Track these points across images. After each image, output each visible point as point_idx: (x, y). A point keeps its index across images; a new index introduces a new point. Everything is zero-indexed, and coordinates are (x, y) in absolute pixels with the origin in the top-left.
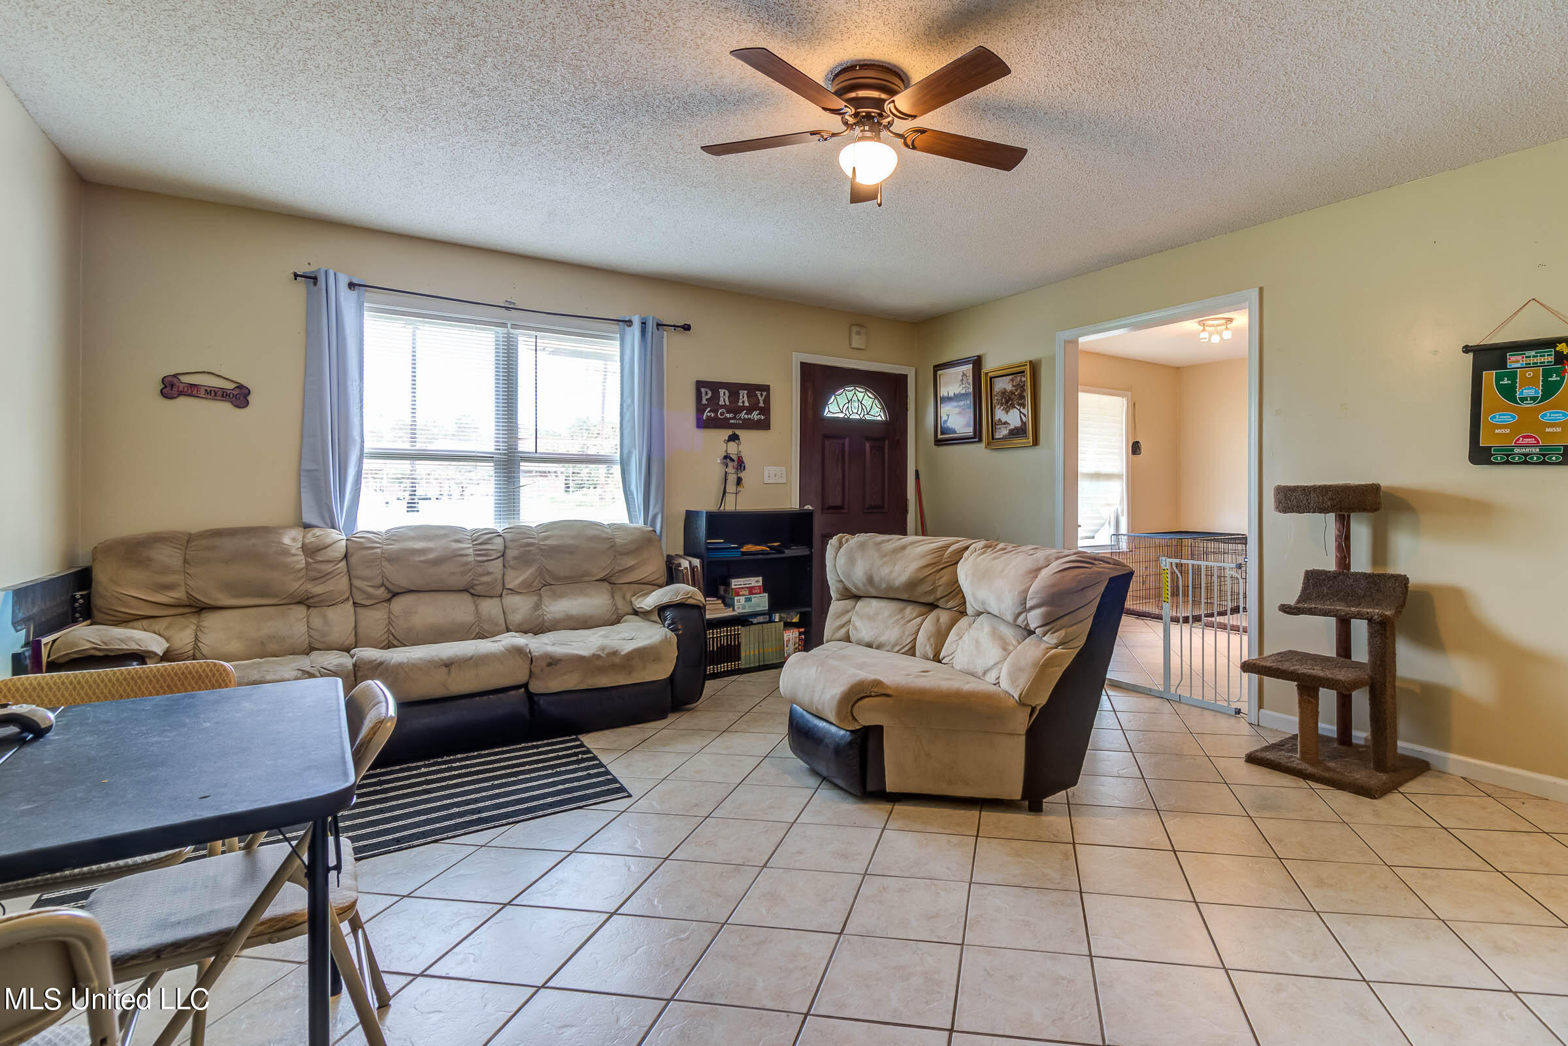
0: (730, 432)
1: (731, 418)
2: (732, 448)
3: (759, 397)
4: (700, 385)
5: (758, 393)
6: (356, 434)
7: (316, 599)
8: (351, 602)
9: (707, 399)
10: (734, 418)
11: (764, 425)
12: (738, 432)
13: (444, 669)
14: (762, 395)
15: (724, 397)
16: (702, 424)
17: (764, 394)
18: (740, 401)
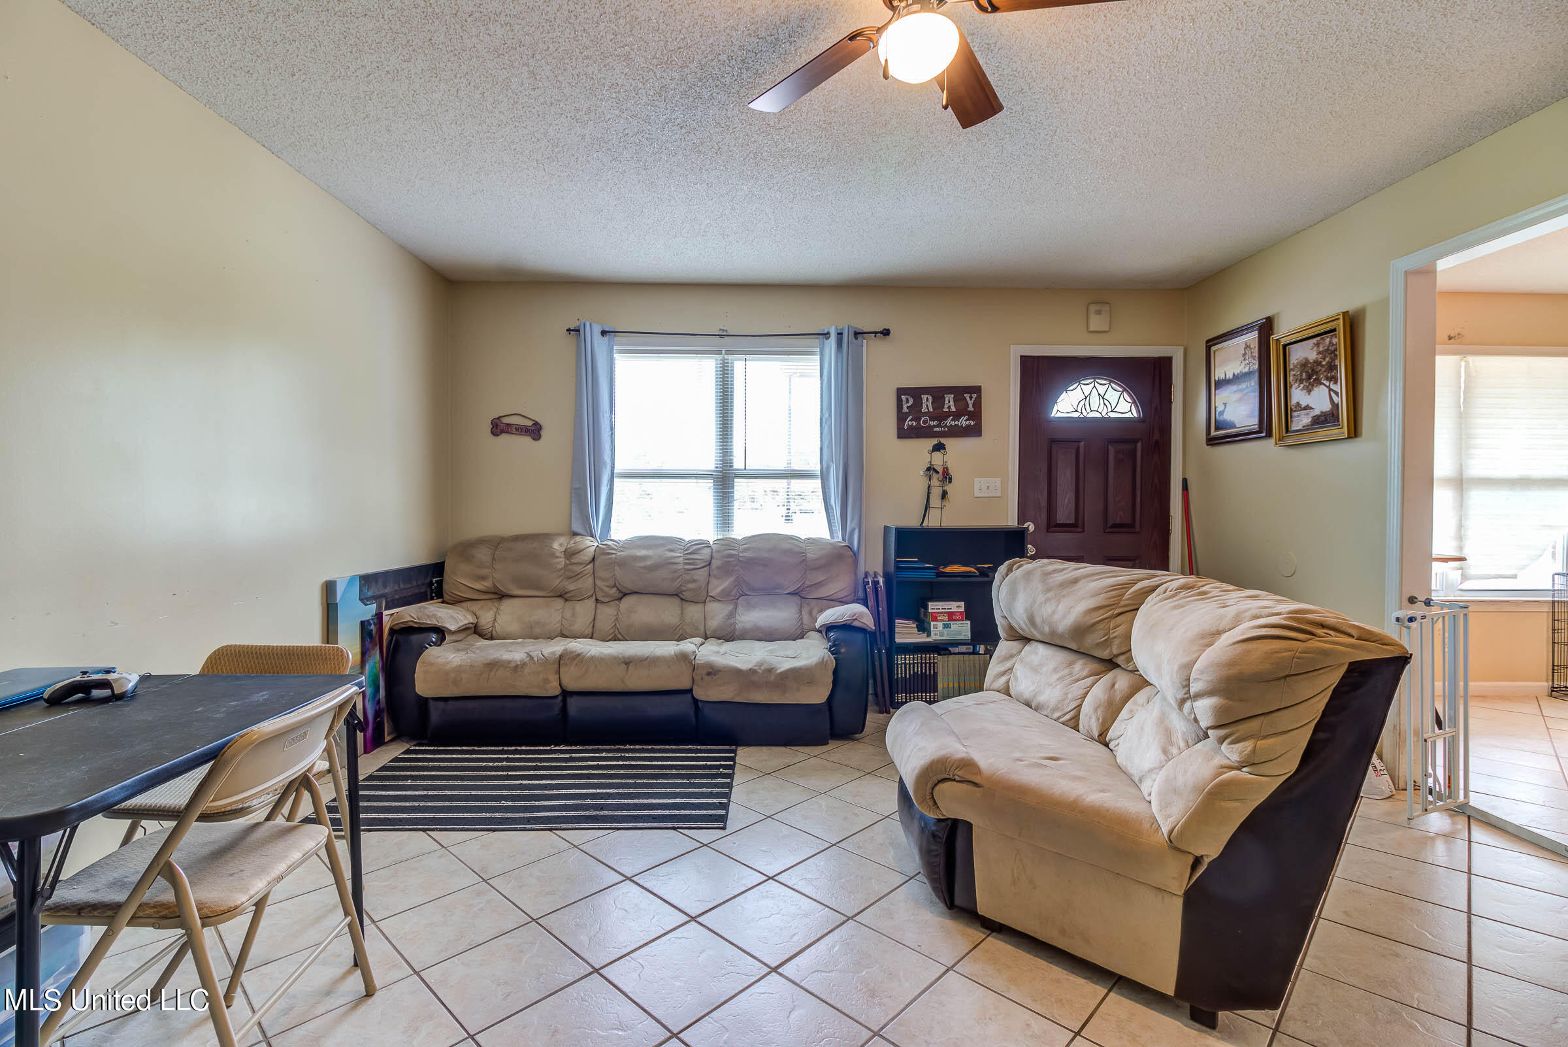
0: (935, 441)
1: (935, 426)
2: (937, 459)
3: (968, 400)
4: (901, 392)
5: (967, 396)
6: (607, 458)
7: (572, 594)
8: (594, 598)
9: (908, 407)
10: (939, 426)
11: (975, 431)
12: (943, 440)
13: (624, 666)
14: (971, 398)
15: (927, 403)
16: (903, 434)
17: (974, 396)
18: (946, 406)
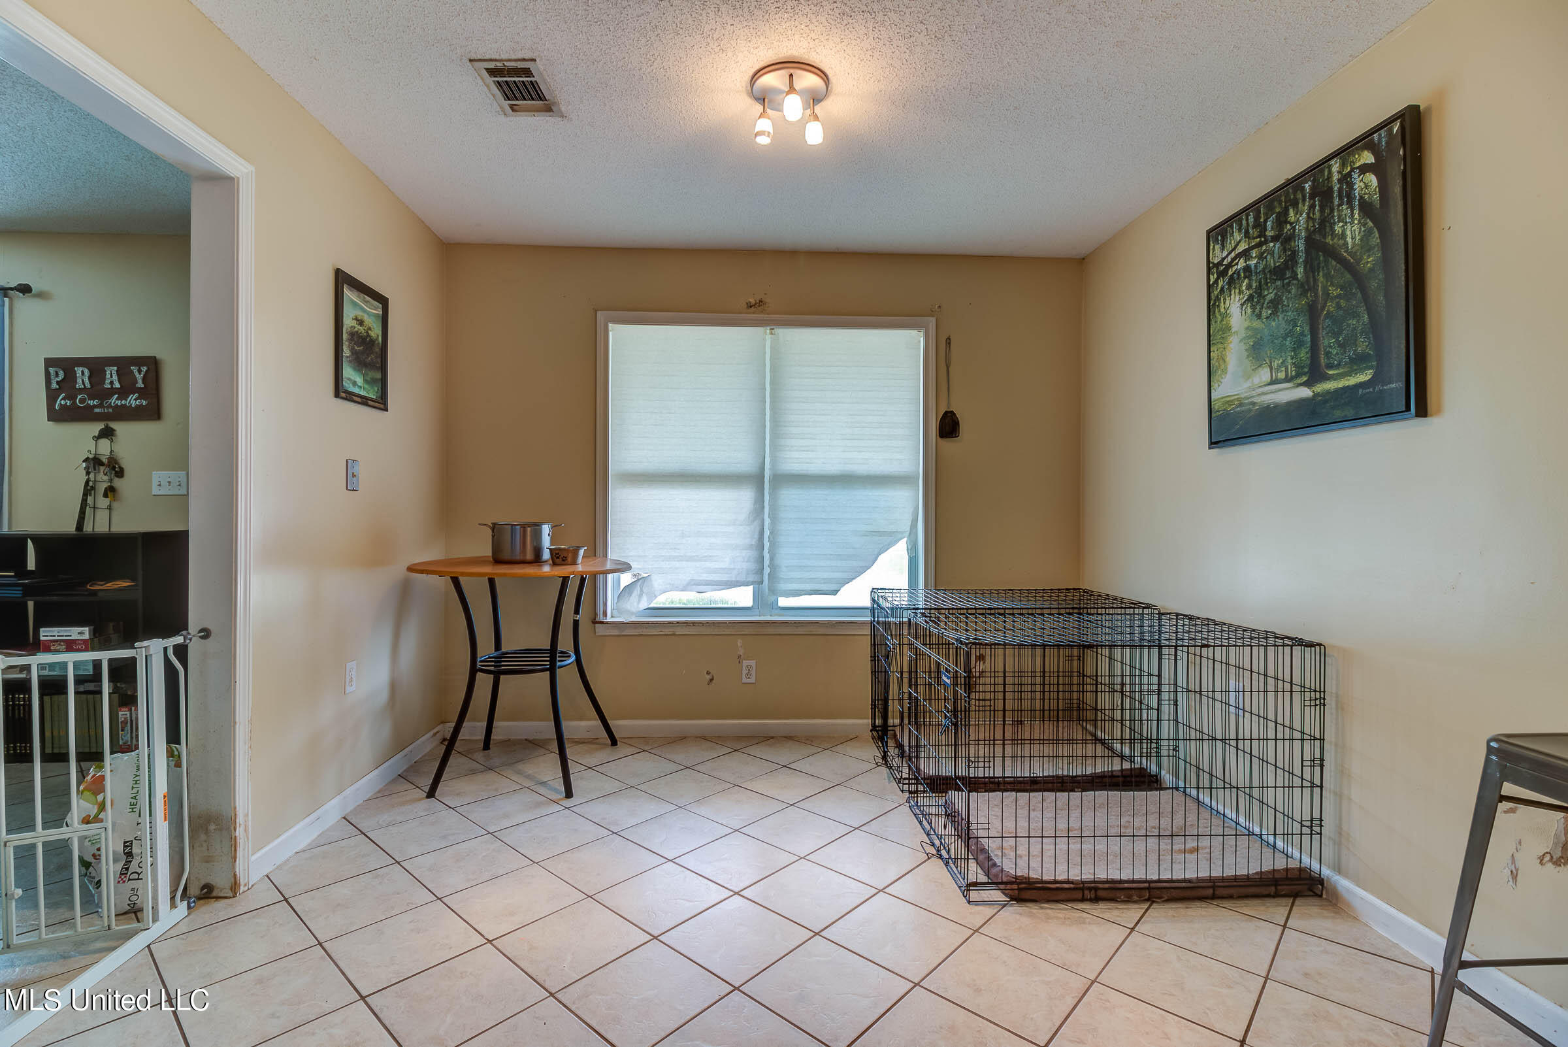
0: (101, 426)
1: (95, 406)
2: (104, 447)
3: (136, 373)
4: (48, 363)
5: (134, 369)
9: (58, 382)
10: (100, 406)
11: (153, 412)
12: (113, 425)
14: (140, 371)
15: (83, 378)
16: (54, 415)
17: (147, 369)
18: (108, 381)
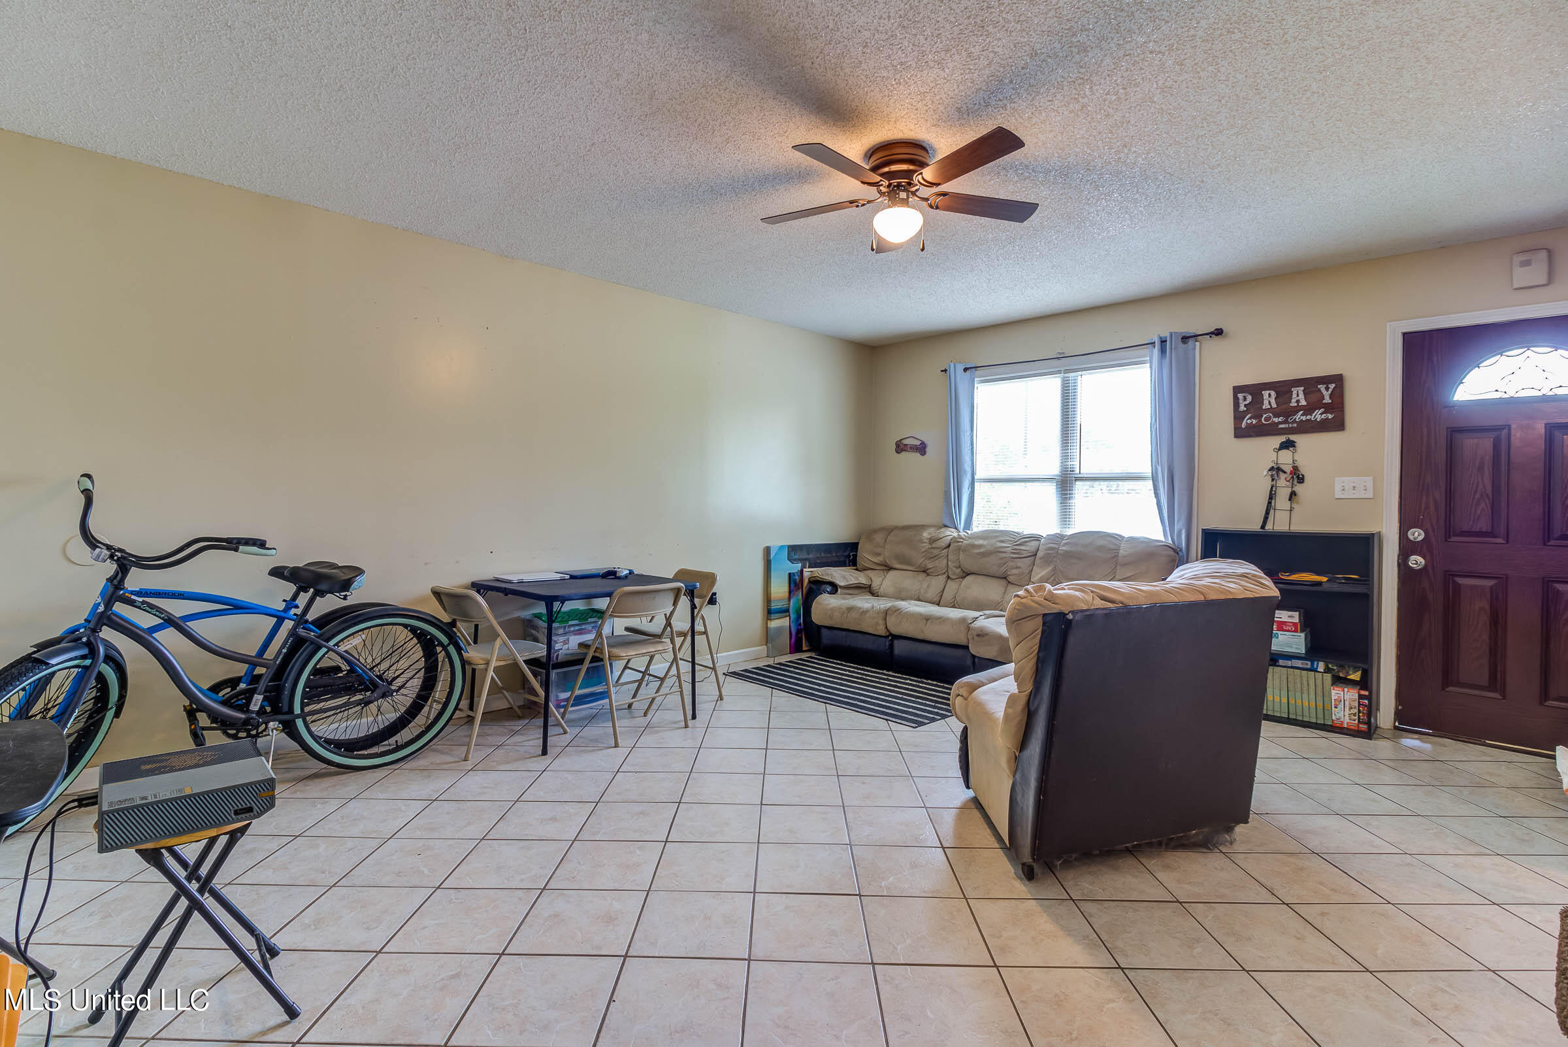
0: (1283, 438)
1: (1280, 423)
3: (1324, 391)
4: (1237, 390)
5: (1322, 387)
6: (967, 467)
7: (932, 570)
8: (946, 575)
9: (1245, 405)
10: (1285, 422)
11: (1335, 425)
12: (1293, 437)
14: (1327, 388)
15: (1269, 399)
16: (1240, 433)
17: (1332, 386)
18: (1294, 401)
